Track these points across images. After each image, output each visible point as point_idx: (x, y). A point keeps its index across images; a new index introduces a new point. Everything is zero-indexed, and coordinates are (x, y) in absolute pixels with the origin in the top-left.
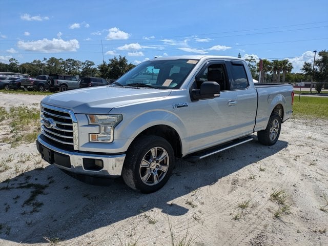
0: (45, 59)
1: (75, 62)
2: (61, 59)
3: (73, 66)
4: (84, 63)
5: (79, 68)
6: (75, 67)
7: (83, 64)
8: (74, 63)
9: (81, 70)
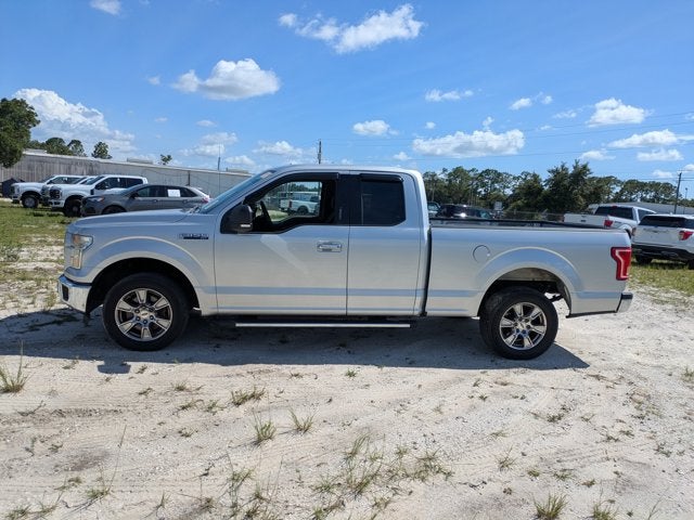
0: (445, 170)
1: (500, 174)
2: (473, 170)
3: (493, 183)
4: (518, 178)
5: (505, 187)
6: (497, 186)
7: (514, 178)
8: (498, 177)
9: (509, 192)
